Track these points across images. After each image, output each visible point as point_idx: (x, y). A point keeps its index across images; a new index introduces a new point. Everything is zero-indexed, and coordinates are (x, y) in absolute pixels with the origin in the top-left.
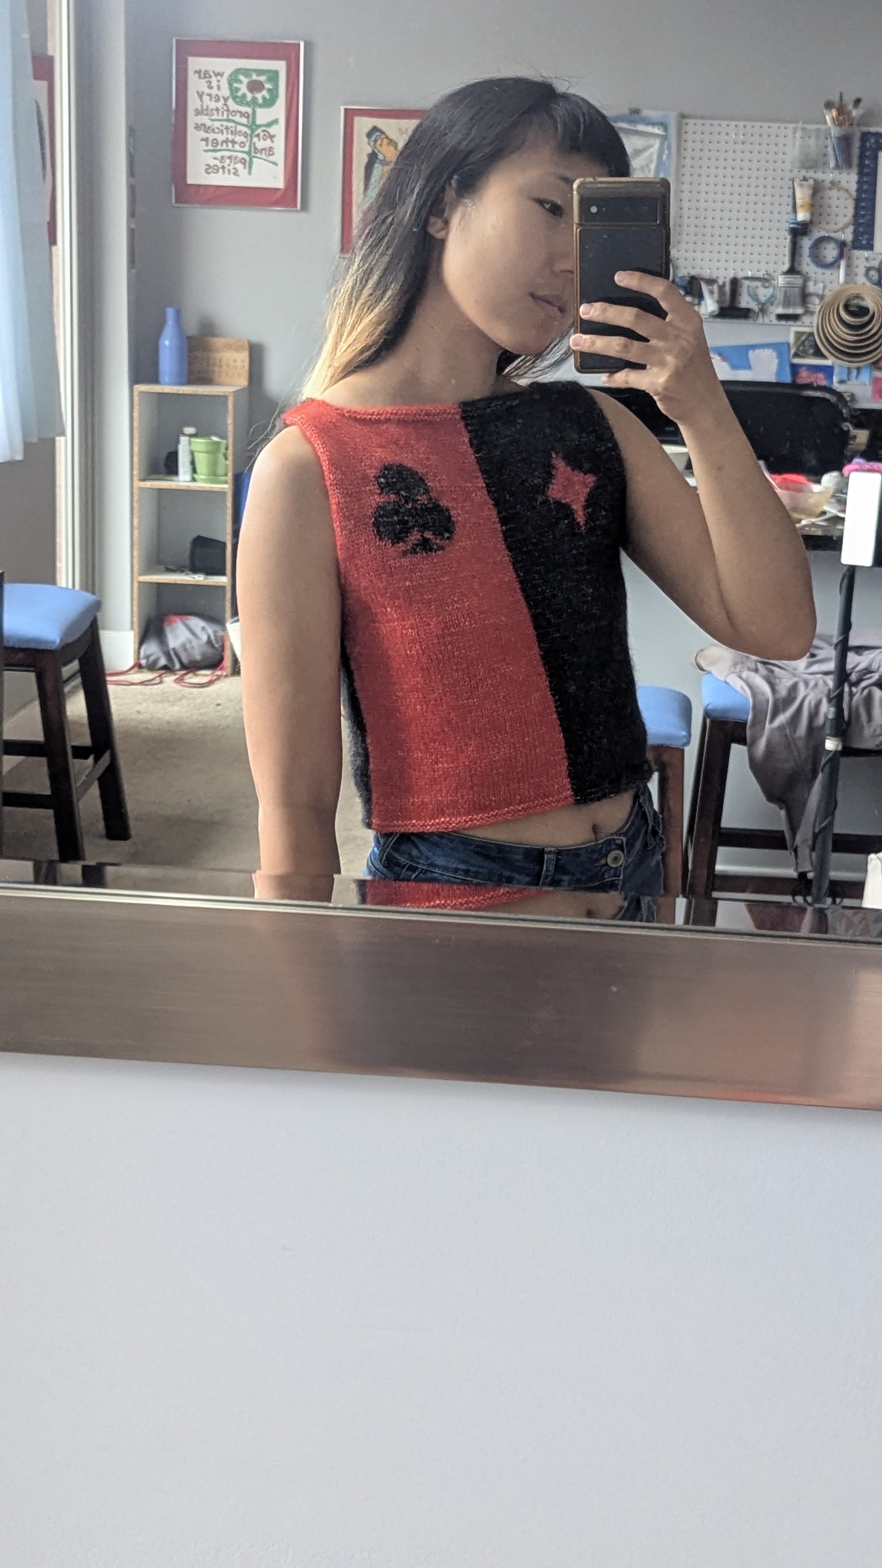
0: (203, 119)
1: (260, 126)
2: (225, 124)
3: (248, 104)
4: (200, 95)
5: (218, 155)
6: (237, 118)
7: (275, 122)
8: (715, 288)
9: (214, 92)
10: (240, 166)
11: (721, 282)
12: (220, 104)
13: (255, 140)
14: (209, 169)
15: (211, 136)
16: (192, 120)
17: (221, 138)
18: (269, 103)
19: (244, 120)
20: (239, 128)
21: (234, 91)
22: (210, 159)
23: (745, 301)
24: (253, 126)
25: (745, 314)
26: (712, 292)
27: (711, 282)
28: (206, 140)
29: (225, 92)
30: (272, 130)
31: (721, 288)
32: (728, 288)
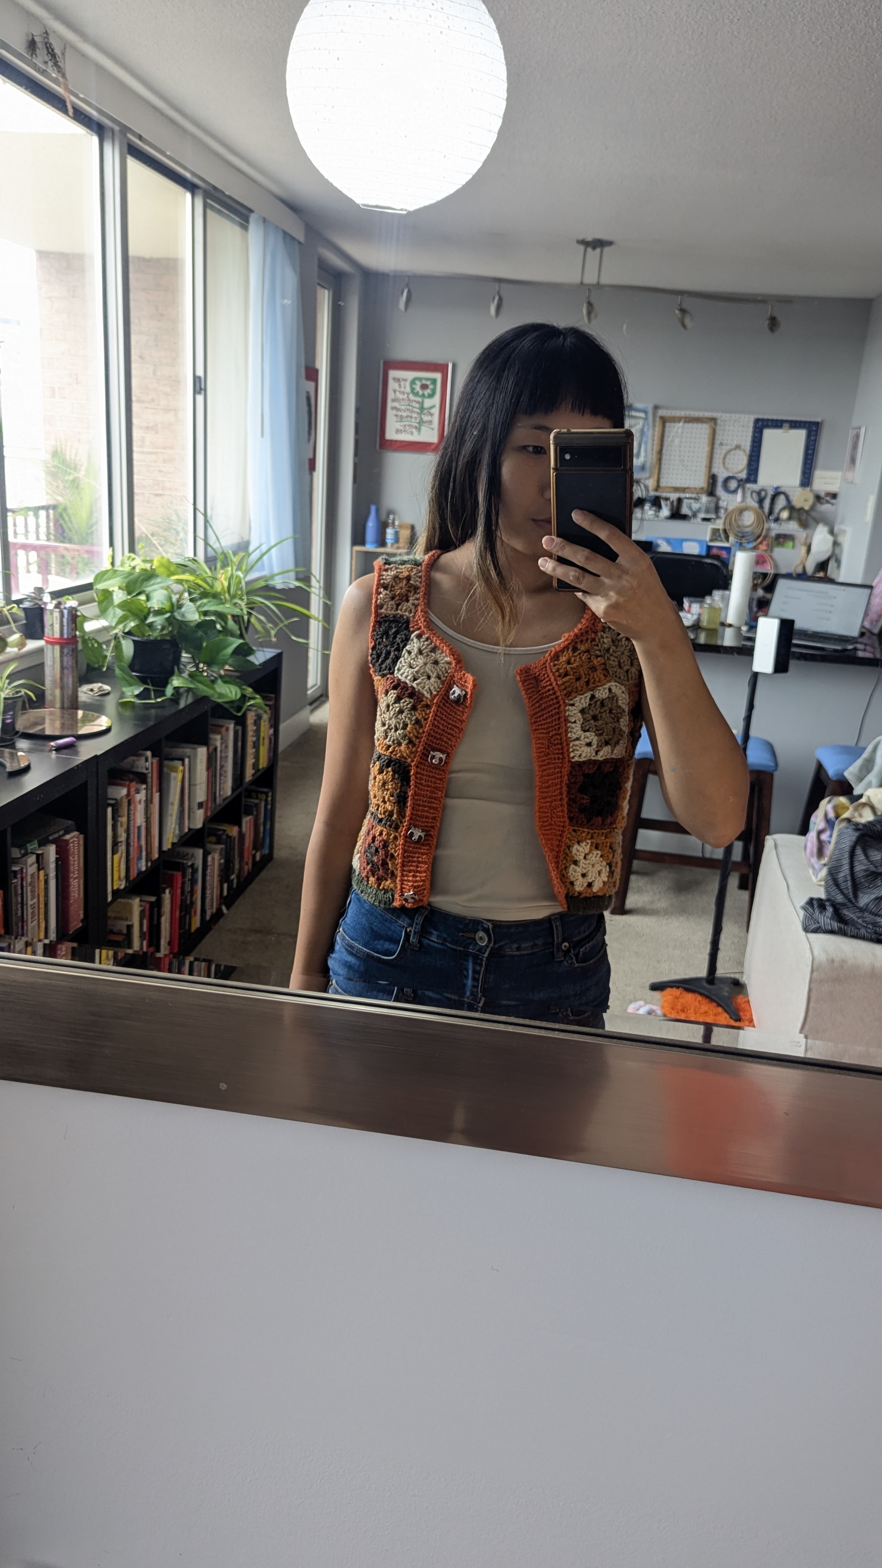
0: (396, 404)
1: (426, 409)
2: (408, 407)
3: (420, 396)
4: (395, 391)
5: (403, 423)
6: (414, 404)
7: (434, 406)
8: (668, 502)
9: (402, 389)
10: (414, 430)
11: (671, 500)
12: (405, 396)
13: (423, 416)
14: (398, 431)
15: (399, 413)
16: (390, 404)
17: (404, 414)
18: (431, 396)
19: (417, 405)
20: (415, 410)
21: (413, 389)
22: (398, 426)
23: (685, 510)
24: (422, 408)
25: (684, 517)
26: (667, 505)
27: (667, 499)
28: (396, 416)
29: (408, 389)
30: (433, 411)
31: (672, 503)
32: (675, 504)
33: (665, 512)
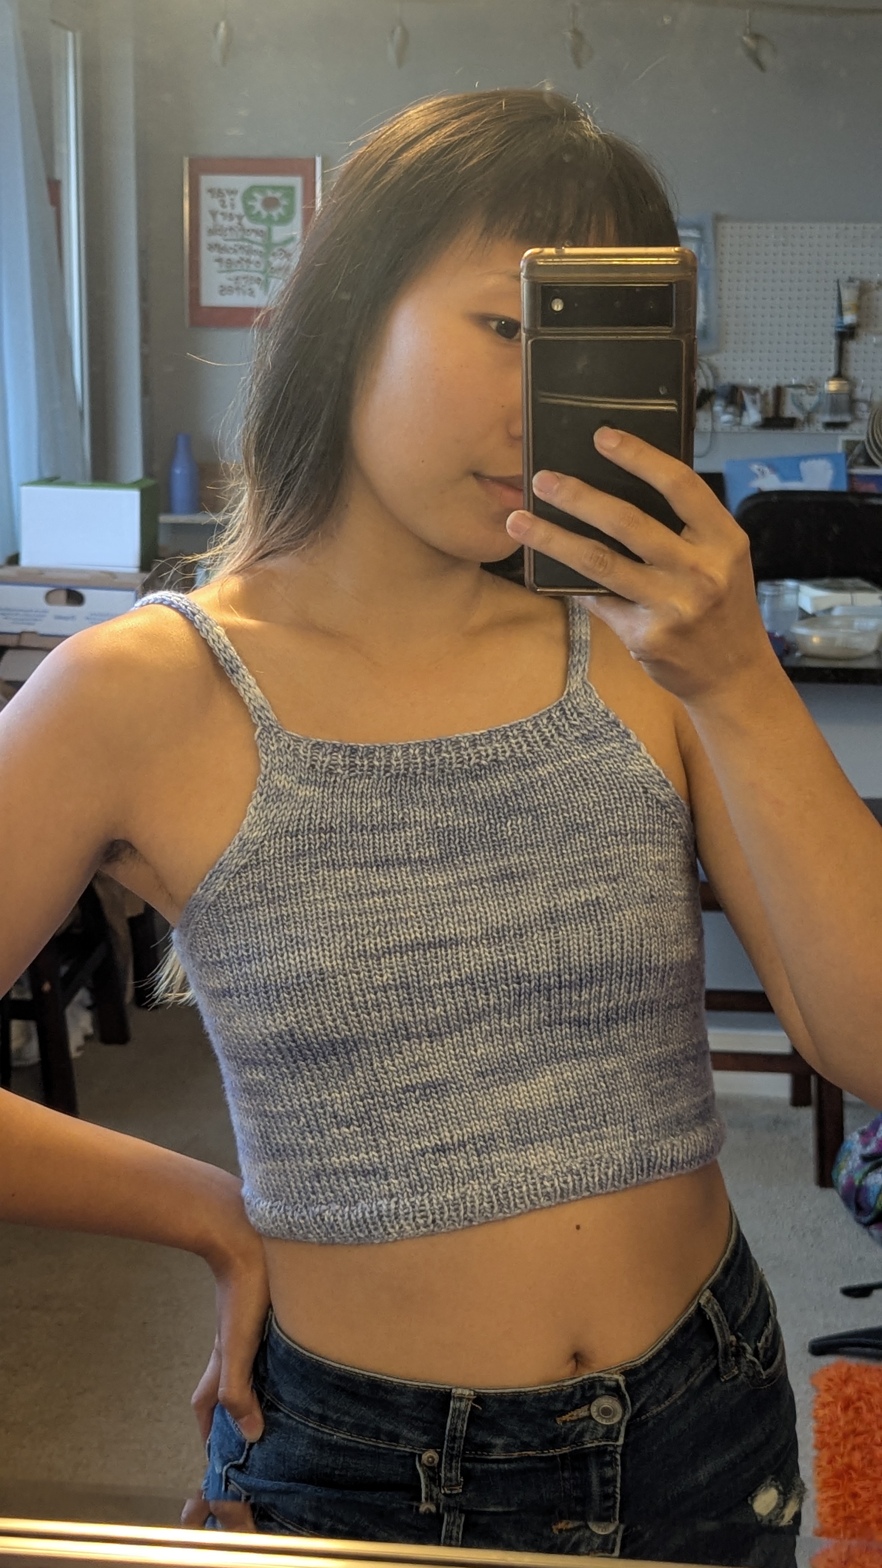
0: (217, 239)
1: (276, 245)
2: (241, 243)
3: (263, 222)
4: (214, 214)
5: (233, 275)
6: (253, 237)
7: (291, 239)
8: (758, 396)
9: (228, 210)
10: (255, 287)
11: (763, 391)
12: (235, 222)
13: (271, 259)
14: (223, 290)
15: (225, 256)
16: (205, 239)
17: (235, 257)
18: (285, 220)
19: (259, 239)
20: (255, 247)
21: (248, 209)
22: (224, 279)
23: (790, 410)
24: (269, 245)
25: (790, 423)
26: (754, 402)
27: (754, 390)
28: (219, 260)
29: (239, 209)
30: (290, 247)
31: (764, 396)
32: (771, 398)
33: (753, 416)
